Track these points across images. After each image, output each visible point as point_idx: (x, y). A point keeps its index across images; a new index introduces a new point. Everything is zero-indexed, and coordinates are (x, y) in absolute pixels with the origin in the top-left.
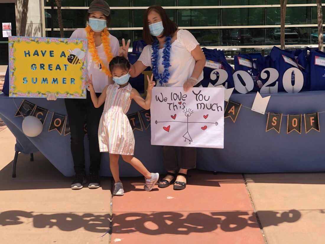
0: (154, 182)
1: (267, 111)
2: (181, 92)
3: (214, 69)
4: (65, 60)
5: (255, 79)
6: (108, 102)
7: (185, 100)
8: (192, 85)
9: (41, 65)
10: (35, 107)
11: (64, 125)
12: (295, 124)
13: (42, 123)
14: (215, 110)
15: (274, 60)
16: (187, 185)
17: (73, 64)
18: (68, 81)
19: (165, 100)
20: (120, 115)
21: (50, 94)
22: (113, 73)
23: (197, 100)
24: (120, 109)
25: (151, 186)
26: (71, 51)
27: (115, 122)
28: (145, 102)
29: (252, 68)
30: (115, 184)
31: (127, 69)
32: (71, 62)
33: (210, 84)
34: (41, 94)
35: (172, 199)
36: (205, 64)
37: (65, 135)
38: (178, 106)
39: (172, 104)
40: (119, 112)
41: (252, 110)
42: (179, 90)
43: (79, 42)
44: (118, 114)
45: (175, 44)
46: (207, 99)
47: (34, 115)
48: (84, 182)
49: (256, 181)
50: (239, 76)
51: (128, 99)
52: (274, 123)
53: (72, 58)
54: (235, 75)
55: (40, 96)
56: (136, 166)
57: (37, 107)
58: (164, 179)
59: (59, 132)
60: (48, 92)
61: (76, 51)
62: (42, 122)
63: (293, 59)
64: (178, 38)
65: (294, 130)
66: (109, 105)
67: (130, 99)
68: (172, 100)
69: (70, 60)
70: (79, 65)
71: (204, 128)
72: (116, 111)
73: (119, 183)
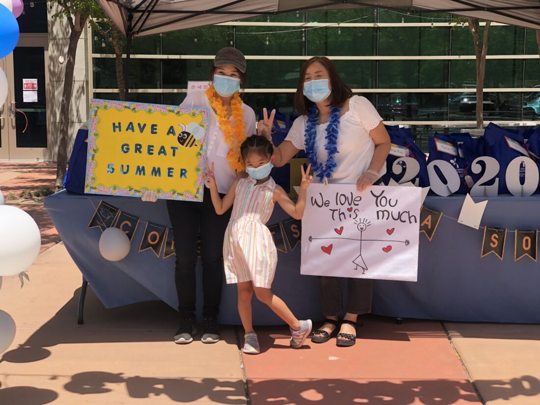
0: (304, 334)
1: (482, 223)
2: (351, 193)
3: (399, 157)
4: (173, 140)
5: (461, 174)
6: (238, 206)
7: (358, 205)
8: (371, 182)
9: (136, 145)
10: (119, 214)
11: (163, 242)
12: (527, 246)
13: (128, 238)
14: (405, 221)
15: (493, 144)
16: (357, 340)
17: (186, 146)
18: (176, 173)
19: (327, 204)
20: (258, 225)
21: (147, 191)
22: (247, 161)
23: (377, 206)
24: (258, 216)
25: (301, 340)
26: (183, 126)
27: (251, 237)
28: (295, 206)
29: (457, 157)
30: (246, 336)
31: (269, 155)
32: (182, 144)
33: (392, 181)
34: (133, 191)
35: (337, 360)
36: (390, 149)
37: (164, 258)
38: (347, 213)
39: (337, 210)
40: (255, 221)
41: (458, 222)
42: (349, 189)
43: (197, 113)
44: (255, 225)
45: (345, 118)
46: (393, 204)
47: (118, 227)
48: (194, 332)
49: (465, 335)
50: (436, 168)
51: (270, 201)
52: (494, 243)
53: (185, 137)
54: (430, 167)
55: (131, 194)
56: (276, 308)
57: (122, 212)
58: (320, 329)
59: (155, 253)
60: (144, 188)
61: (191, 126)
62: (129, 236)
63: (521, 143)
64: (350, 108)
65: (526, 255)
66: (239, 211)
67: (272, 201)
68: (337, 204)
69: (182, 140)
70: (195, 149)
71: (388, 249)
72: (252, 220)
73: (252, 334)
